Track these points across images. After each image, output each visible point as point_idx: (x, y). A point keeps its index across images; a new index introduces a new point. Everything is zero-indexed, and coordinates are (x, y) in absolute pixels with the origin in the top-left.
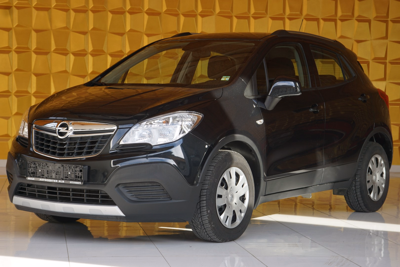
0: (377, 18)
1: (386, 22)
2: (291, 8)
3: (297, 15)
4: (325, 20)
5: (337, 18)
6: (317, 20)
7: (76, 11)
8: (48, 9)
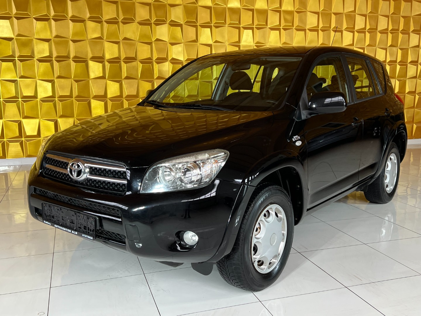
0: (347, 29)
1: (353, 32)
2: (286, 21)
3: (290, 26)
4: (310, 30)
5: (319, 29)
6: (304, 30)
7: (108, 22)
8: (83, 21)
